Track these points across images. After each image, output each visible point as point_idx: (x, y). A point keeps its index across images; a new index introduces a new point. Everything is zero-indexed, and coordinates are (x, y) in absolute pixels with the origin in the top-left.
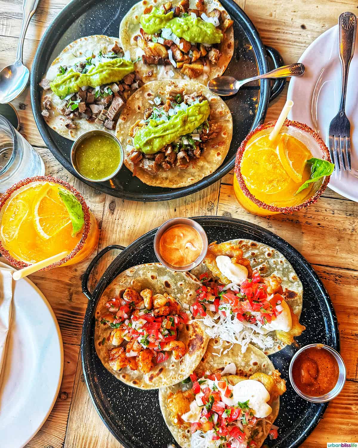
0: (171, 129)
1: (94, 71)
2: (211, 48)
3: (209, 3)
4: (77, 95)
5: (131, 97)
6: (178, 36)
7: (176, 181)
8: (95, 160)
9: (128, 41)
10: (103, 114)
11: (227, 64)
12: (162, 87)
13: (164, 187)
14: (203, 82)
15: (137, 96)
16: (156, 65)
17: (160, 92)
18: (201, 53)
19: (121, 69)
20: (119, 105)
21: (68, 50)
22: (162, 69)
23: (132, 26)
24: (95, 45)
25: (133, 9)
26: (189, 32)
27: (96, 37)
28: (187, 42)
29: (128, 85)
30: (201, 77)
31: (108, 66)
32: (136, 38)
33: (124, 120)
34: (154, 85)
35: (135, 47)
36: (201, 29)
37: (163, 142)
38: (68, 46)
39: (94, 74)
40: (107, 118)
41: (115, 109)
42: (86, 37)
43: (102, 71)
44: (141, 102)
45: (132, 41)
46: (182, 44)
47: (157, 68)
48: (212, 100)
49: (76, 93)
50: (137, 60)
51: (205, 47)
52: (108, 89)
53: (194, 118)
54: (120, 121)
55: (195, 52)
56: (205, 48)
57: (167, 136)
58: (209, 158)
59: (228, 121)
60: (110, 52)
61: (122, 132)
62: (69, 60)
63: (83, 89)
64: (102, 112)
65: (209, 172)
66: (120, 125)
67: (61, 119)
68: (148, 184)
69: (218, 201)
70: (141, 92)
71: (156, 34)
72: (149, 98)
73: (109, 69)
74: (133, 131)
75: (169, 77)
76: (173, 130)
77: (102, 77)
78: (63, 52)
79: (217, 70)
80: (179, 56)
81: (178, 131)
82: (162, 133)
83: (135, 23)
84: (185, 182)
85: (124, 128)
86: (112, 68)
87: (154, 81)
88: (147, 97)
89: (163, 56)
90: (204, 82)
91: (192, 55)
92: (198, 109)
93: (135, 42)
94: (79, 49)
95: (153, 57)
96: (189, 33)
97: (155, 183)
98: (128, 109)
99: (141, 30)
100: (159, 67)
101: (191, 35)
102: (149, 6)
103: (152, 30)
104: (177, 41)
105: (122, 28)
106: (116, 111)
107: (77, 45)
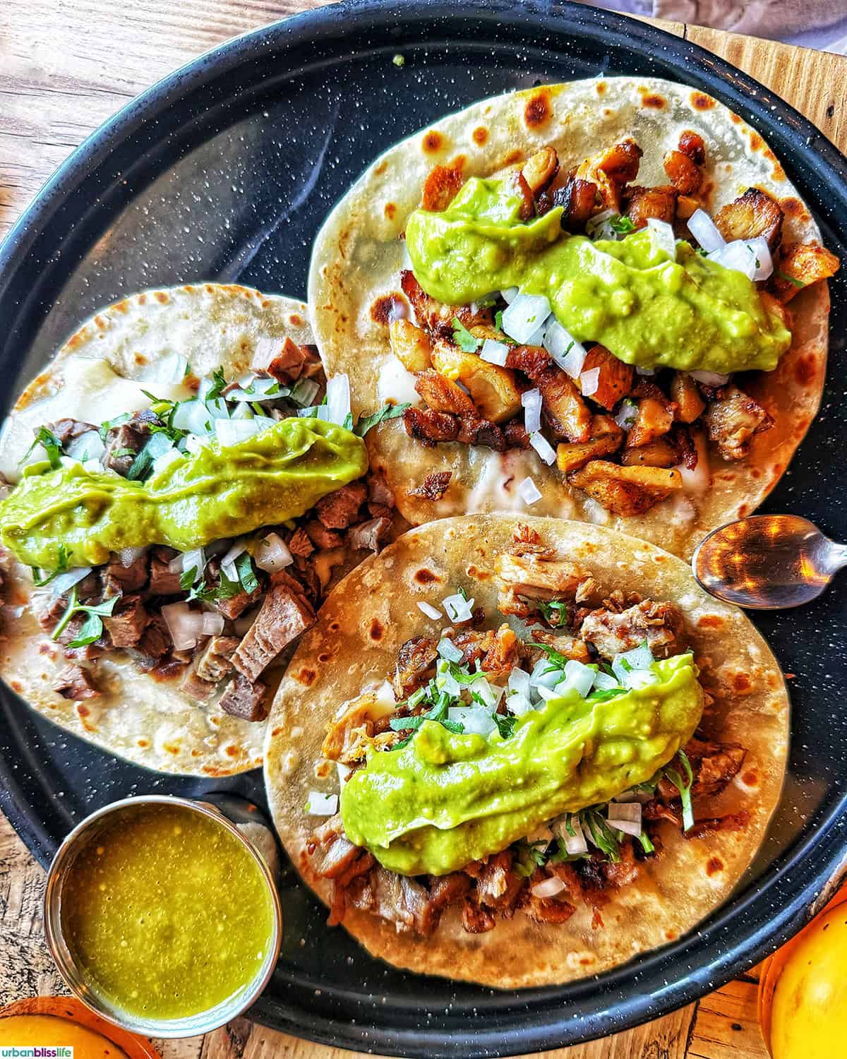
0: (515, 788)
1: (180, 483)
2: (726, 388)
3: (726, 159)
4: (105, 576)
5: (344, 581)
6: (577, 337)
7: (512, 959)
8: (151, 923)
9: (345, 321)
10: (219, 657)
11: (785, 456)
12: (484, 547)
13: (459, 978)
14: (671, 534)
15: (369, 580)
16: (464, 447)
17: (472, 570)
18: (677, 412)
19: (301, 474)
20: (286, 631)
21: (90, 339)
22: (488, 468)
23: (366, 252)
24: (202, 332)
25: (379, 172)
26: (636, 324)
27: (206, 294)
28: (618, 363)
29: (333, 531)
30: (663, 513)
31: (241, 463)
32: (382, 310)
33: (309, 683)
34: (447, 536)
35: (377, 348)
36: (695, 308)
37: (472, 849)
38: (90, 324)
39: (177, 499)
40: (233, 675)
41: (266, 642)
42: (165, 291)
43: (213, 489)
44: (386, 604)
45: (366, 322)
46: (595, 374)
47: (466, 457)
48: (705, 621)
49: (96, 570)
50: (380, 414)
51: (699, 383)
52: (238, 562)
53: (625, 751)
54: (290, 684)
55: (647, 406)
56: (697, 388)
57: (490, 824)
58: (671, 877)
59: (770, 719)
60: (262, 376)
61: (297, 731)
62: (87, 391)
63: (128, 557)
64: (212, 648)
65: (663, 934)
66: (287, 702)
67: (44, 649)
68: (393, 960)
69: (688, 1044)
70: (389, 563)
71: (474, 311)
72: (424, 588)
73: (245, 479)
74: (342, 740)
75: (516, 503)
76: (521, 799)
77: (213, 516)
78: (65, 347)
79: (743, 481)
80: (572, 422)
81: (545, 800)
82: (470, 806)
83: (382, 237)
84: (554, 968)
85: (306, 712)
86: (260, 474)
87: (449, 521)
88: (415, 587)
89: (501, 410)
90: (677, 534)
91: (633, 421)
92: (648, 715)
93: (378, 326)
94: (136, 337)
95: (454, 416)
96: (633, 331)
97: (425, 959)
98: (326, 634)
99: (408, 281)
100: (474, 454)
101: (646, 341)
102: (449, 161)
103: (457, 291)
104: (574, 360)
105: (322, 259)
106: (272, 655)
107: (126, 321)
